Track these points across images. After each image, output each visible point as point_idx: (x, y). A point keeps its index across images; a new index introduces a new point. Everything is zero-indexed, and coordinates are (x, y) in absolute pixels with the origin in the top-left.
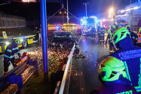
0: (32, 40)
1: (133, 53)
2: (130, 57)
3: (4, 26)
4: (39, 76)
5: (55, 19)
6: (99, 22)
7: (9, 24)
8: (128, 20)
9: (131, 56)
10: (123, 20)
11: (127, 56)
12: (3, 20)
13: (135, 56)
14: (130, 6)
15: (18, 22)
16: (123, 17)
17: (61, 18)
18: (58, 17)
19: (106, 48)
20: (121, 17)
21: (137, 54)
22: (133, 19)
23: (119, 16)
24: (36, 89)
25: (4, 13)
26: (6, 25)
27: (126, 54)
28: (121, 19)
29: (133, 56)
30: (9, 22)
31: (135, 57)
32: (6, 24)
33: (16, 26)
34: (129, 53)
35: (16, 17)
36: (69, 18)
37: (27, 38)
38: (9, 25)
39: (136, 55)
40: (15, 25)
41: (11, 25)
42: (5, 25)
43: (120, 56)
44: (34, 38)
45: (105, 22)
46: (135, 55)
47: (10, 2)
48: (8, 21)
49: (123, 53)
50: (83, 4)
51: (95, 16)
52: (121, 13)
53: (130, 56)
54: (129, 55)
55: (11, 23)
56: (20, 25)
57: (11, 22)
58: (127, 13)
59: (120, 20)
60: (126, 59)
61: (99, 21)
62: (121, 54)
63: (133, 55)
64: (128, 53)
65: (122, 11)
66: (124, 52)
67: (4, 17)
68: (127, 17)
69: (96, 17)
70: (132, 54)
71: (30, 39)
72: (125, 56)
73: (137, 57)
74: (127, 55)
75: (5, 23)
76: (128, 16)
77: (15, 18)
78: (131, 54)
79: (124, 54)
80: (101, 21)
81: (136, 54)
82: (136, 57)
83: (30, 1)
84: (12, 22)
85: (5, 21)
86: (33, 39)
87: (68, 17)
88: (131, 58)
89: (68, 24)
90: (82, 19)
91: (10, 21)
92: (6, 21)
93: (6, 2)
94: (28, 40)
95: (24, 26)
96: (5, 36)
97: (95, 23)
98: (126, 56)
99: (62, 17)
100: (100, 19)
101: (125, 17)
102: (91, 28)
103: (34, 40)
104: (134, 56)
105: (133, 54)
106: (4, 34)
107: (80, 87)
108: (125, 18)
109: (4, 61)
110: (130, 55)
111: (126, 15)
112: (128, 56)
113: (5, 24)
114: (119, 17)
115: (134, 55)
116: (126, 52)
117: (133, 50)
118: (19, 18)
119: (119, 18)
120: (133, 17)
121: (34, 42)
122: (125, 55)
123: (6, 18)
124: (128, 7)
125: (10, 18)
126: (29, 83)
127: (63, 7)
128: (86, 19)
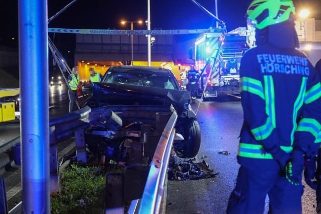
0: (10, 106)
1: (289, 62)
2: (280, 69)
9: (284, 68)
11: (276, 65)
13: (293, 69)
21: (298, 66)
27: (274, 61)
29: (288, 69)
31: (292, 72)
34: (281, 60)
39: (296, 69)
43: (260, 61)
46: (294, 67)
49: (268, 57)
53: (282, 68)
54: (280, 64)
60: (272, 71)
62: (262, 57)
63: (288, 67)
64: (278, 59)
66: (270, 56)
70: (288, 64)
71: (4, 104)
72: (271, 65)
73: (296, 72)
74: (276, 62)
78: (285, 65)
79: (268, 60)
81: (296, 66)
82: (294, 71)
86: (13, 104)
88: (283, 72)
90: (203, 39)
98: (274, 65)
99: (130, 39)
102: (233, 71)
104: (290, 69)
105: (290, 65)
110: (282, 65)
112: (278, 65)
115: (292, 66)
116: (273, 56)
117: (290, 57)
122: (270, 63)
128: (216, 39)
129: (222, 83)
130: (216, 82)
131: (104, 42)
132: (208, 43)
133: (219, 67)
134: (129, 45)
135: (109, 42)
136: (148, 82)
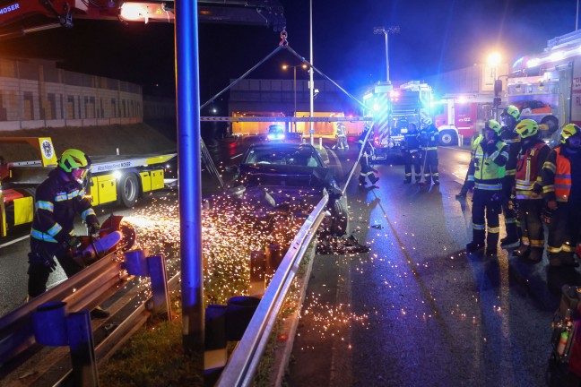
0: (159, 173)
3: (54, 117)
4: (167, 319)
5: (261, 92)
6: (442, 107)
7: (77, 110)
8: (554, 100)
10: (535, 99)
12: (53, 92)
14: (562, 42)
15: (113, 102)
16: (533, 85)
17: (288, 89)
18: (276, 85)
19: (461, 214)
20: (526, 85)
22: (575, 95)
23: (517, 81)
24: (145, 370)
25: (59, 66)
26: (62, 113)
28: (527, 93)
30: (76, 101)
32: (62, 109)
33: (103, 116)
35: (104, 81)
36: (317, 91)
37: (141, 168)
38: (77, 114)
40: (101, 114)
41: (83, 115)
42: (59, 115)
44: (168, 166)
45: (468, 108)
47: (74, 21)
48: (71, 99)
50: (376, 31)
51: (421, 83)
52: (527, 70)
55: (83, 107)
56: (120, 116)
57: (83, 102)
58: (554, 68)
59: (522, 99)
61: (443, 102)
65: (533, 63)
67: (56, 81)
68: (551, 87)
69: (425, 85)
71: (152, 172)
75: (58, 106)
76: (557, 83)
77: (100, 87)
80: (450, 103)
83: (152, 16)
84: (86, 101)
85: (57, 96)
86: (162, 171)
87: (311, 84)
89: (312, 114)
90: (371, 95)
91: (79, 99)
92: (61, 98)
93: (57, 21)
94: (141, 174)
95: (134, 121)
96: (49, 155)
97: (424, 110)
99: (293, 85)
100: (447, 95)
101: (542, 85)
102: (404, 131)
103: (167, 176)
106: (45, 147)
107: (333, 368)
108: (541, 89)
109: (29, 255)
111: (547, 76)
113: (58, 111)
114: (519, 86)
118: (116, 89)
119: (518, 90)
120: (574, 88)
121: (170, 184)
123: (62, 85)
124: (557, 44)
125: (80, 87)
126: (123, 345)
127: (285, 43)
128: (385, 95)
129: (392, 144)
130: (385, 143)
131: (263, 89)
132: (376, 99)
133: (388, 126)
134: (292, 92)
135: (268, 90)
136: (292, 160)
